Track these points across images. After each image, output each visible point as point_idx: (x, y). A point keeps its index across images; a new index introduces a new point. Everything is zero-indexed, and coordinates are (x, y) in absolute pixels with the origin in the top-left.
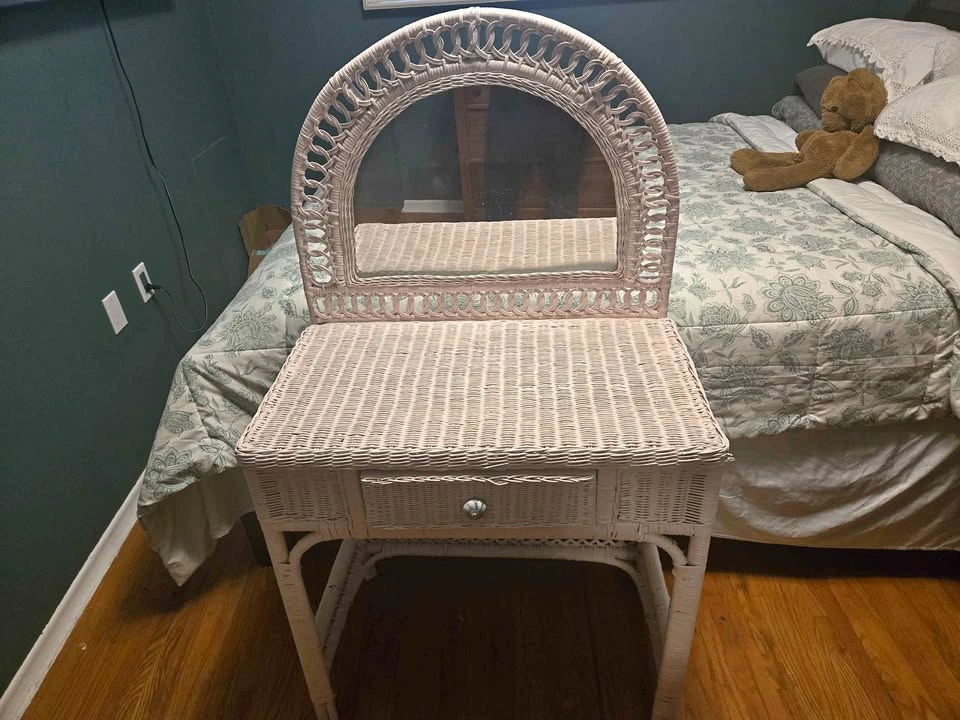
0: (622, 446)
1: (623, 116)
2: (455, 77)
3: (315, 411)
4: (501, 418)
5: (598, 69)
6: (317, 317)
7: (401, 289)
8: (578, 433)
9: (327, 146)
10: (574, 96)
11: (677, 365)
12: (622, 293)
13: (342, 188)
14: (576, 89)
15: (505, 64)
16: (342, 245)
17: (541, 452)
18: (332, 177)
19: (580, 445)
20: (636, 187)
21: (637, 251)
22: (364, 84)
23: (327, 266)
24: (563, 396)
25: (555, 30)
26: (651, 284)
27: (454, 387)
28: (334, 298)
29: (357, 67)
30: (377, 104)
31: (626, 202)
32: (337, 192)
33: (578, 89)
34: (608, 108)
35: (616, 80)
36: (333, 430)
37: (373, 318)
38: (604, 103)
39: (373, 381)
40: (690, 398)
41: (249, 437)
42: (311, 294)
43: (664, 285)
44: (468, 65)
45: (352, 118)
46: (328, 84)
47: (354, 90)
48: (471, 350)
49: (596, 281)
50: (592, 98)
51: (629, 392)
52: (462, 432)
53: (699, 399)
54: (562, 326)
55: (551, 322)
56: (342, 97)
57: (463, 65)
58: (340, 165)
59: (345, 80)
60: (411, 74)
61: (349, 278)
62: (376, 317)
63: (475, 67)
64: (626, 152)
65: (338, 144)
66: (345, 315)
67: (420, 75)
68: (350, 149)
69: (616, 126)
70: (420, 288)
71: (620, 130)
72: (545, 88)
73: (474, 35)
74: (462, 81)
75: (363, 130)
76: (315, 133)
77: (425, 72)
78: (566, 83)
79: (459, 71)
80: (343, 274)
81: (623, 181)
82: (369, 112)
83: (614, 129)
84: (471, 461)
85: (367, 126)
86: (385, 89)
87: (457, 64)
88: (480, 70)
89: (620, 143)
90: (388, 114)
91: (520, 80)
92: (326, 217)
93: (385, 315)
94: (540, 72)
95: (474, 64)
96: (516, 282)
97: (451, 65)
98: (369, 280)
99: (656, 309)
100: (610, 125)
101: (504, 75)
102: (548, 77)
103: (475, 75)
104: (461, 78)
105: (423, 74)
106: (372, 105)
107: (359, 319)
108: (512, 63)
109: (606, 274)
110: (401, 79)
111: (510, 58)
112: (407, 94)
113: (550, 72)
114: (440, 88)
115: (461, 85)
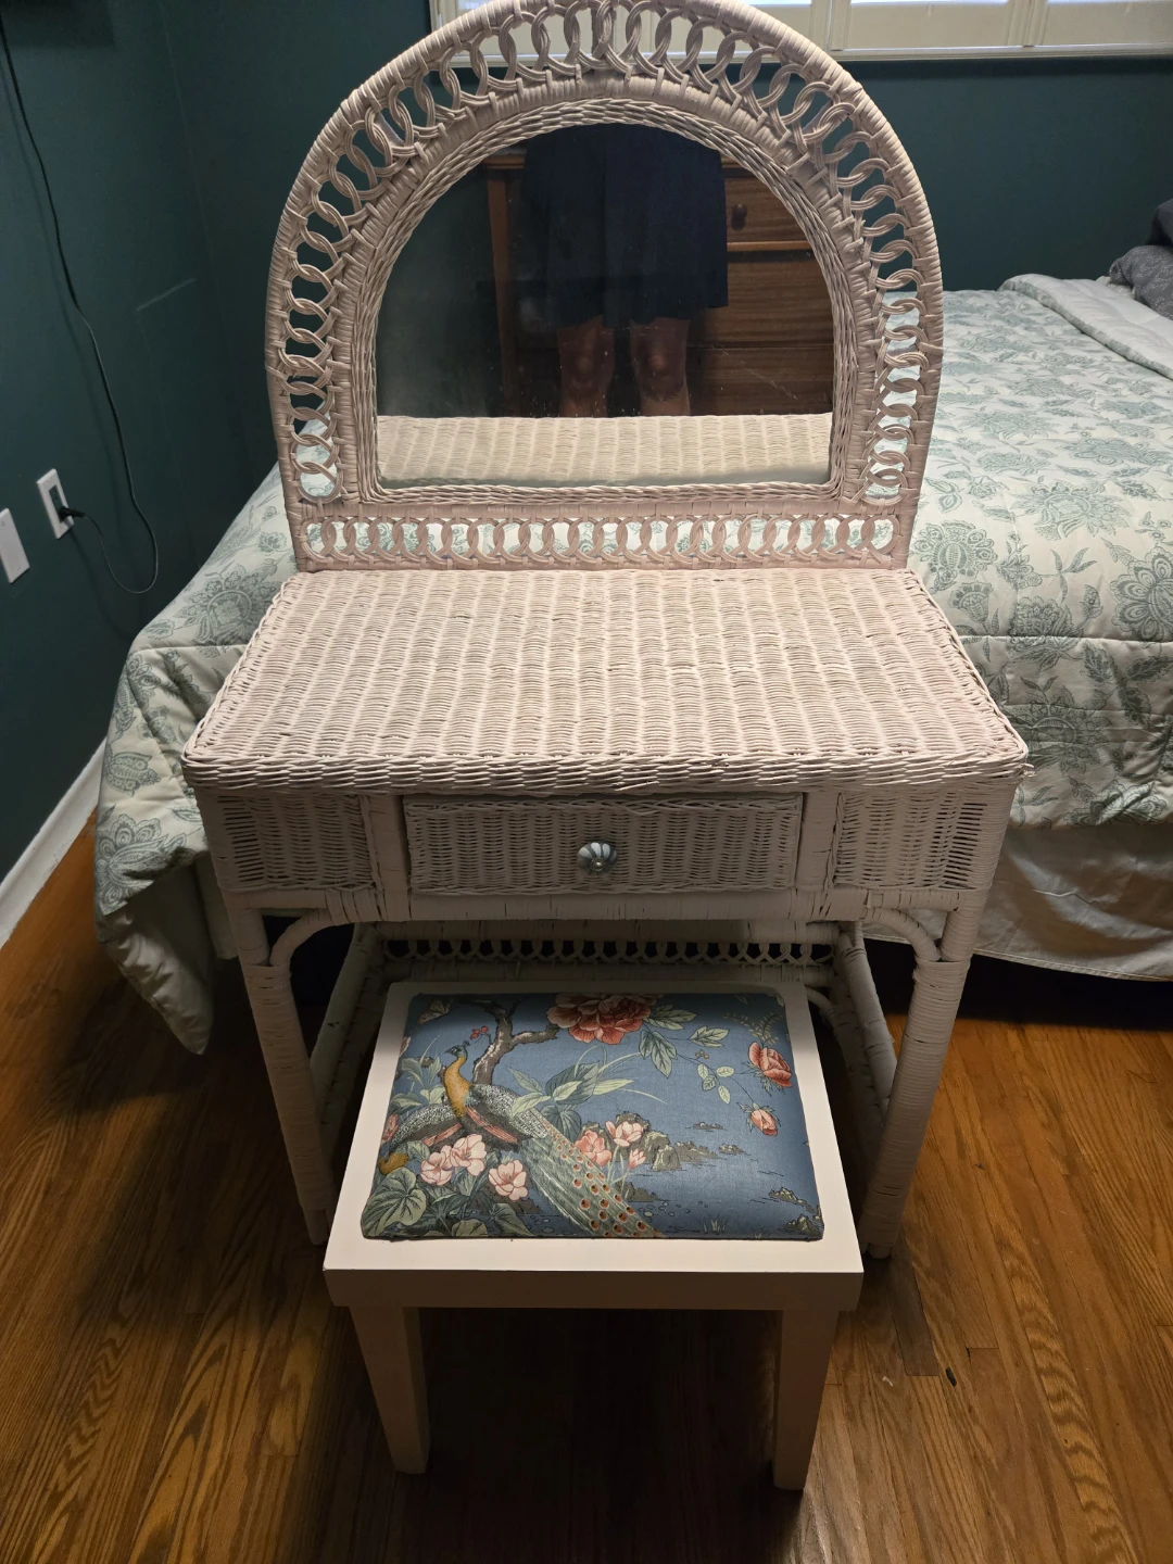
0: (850, 752)
1: (857, 193)
2: (567, 106)
3: (318, 700)
4: (642, 713)
5: (821, 99)
6: (308, 559)
7: (454, 511)
8: (774, 733)
9: (334, 233)
10: (775, 151)
11: (930, 636)
12: (832, 525)
13: (357, 317)
14: (779, 137)
15: (658, 85)
16: (355, 426)
17: (715, 763)
18: (340, 293)
19: (780, 751)
20: (872, 327)
21: (866, 447)
22: (404, 114)
23: (328, 464)
24: (743, 682)
25: (749, 23)
26: (886, 507)
27: (553, 666)
28: (339, 526)
29: (392, 81)
30: (426, 155)
31: (853, 354)
32: (348, 324)
33: (785, 136)
34: (833, 177)
35: (852, 123)
36: (352, 728)
37: (405, 564)
38: (827, 165)
39: (415, 658)
40: (957, 683)
41: (206, 738)
42: (297, 516)
43: (904, 511)
44: (592, 85)
45: (380, 180)
46: (338, 114)
47: (384, 127)
48: (579, 614)
49: (793, 501)
50: (806, 157)
51: (853, 676)
52: (576, 732)
53: (973, 684)
54: (732, 579)
55: (713, 573)
56: (363, 139)
57: (582, 82)
58: (354, 270)
59: (370, 105)
60: (489, 98)
61: (365, 488)
62: (411, 561)
63: (604, 88)
64: (859, 262)
65: (354, 230)
66: (356, 557)
67: (506, 100)
68: (375, 242)
69: (845, 212)
70: (489, 509)
71: (850, 219)
72: (727, 134)
73: (605, 24)
74: (580, 115)
75: (399, 205)
76: (313, 209)
77: (515, 95)
78: (763, 125)
79: (575, 95)
80: (355, 480)
81: (850, 316)
82: (411, 170)
83: (840, 217)
84: (596, 778)
85: (406, 197)
86: (441, 125)
87: (572, 81)
88: (612, 94)
89: (849, 244)
90: (444, 175)
91: (682, 116)
92: (327, 372)
93: (427, 558)
94: (719, 102)
95: (603, 82)
96: (655, 500)
97: (562, 83)
98: (401, 493)
99: (889, 554)
100: (834, 209)
101: (657, 106)
102: (733, 113)
103: (602, 104)
104: (578, 108)
105: (511, 98)
106: (418, 157)
107: (382, 564)
108: (670, 83)
109: (808, 489)
110: (472, 107)
111: (666, 73)
112: (480, 136)
113: (736, 102)
114: (537, 128)
115: (578, 123)
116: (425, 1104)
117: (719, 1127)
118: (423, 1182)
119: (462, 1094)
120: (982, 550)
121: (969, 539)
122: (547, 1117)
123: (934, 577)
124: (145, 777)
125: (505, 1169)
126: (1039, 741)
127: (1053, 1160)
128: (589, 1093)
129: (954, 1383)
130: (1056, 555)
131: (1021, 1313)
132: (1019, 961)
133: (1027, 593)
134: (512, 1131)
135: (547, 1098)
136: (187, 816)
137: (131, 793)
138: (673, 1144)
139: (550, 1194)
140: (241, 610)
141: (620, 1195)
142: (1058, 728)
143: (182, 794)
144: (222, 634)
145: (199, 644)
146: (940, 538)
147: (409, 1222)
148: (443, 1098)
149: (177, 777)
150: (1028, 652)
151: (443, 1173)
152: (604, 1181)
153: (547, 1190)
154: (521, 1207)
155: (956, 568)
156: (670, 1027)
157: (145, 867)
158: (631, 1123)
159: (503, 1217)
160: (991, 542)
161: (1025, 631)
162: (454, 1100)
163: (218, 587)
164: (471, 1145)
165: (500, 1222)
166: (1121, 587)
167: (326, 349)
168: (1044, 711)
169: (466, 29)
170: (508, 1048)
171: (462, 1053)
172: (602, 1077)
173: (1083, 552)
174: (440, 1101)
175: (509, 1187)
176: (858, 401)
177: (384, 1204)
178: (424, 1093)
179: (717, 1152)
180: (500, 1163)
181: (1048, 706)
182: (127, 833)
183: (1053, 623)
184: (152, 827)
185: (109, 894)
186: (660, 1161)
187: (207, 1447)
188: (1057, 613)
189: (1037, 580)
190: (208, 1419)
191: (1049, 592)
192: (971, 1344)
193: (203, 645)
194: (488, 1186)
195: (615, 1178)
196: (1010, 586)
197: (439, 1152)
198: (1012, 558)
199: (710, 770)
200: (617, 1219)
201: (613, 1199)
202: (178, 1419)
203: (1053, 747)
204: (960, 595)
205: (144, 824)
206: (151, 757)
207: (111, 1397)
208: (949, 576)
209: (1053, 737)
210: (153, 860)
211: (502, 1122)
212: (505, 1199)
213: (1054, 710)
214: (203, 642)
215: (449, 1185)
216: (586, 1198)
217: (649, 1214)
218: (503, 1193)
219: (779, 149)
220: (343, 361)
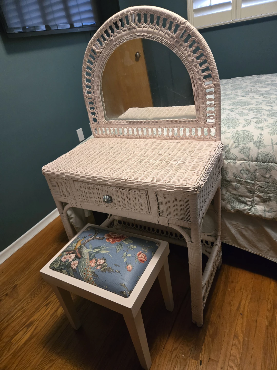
0: (155, 181)
1: (190, 46)
2: (126, 37)
3: (71, 161)
5: (177, 26)
6: (95, 135)
7: (119, 125)
8: (143, 175)
9: (91, 69)
12: (199, 129)
13: (96, 85)
15: (143, 29)
18: (93, 81)
19: (140, 179)
20: (199, 79)
21: (204, 109)
22: (98, 44)
24: (151, 164)
25: (158, 11)
26: (211, 125)
27: (118, 158)
29: (95, 38)
30: (103, 51)
32: (95, 87)
33: (170, 36)
34: (183, 43)
36: (71, 166)
37: (112, 137)
38: (182, 41)
40: (198, 168)
44: (130, 32)
45: (96, 57)
46: (88, 46)
47: (95, 47)
48: (135, 148)
49: (189, 123)
50: (176, 40)
51: (177, 165)
52: (106, 171)
53: (202, 169)
54: (174, 142)
56: (92, 50)
57: (128, 31)
58: (94, 76)
59: (93, 43)
60: (112, 38)
61: (103, 120)
62: (113, 136)
63: (132, 32)
64: (193, 63)
65: (94, 68)
66: (103, 135)
67: (115, 38)
68: (97, 70)
69: (188, 51)
70: (125, 125)
71: (190, 53)
72: (158, 37)
73: (130, 18)
74: (128, 38)
75: (100, 62)
76: (87, 65)
78: (166, 34)
79: (127, 34)
80: (101, 119)
81: (194, 77)
82: (101, 55)
83: (187, 53)
84: (104, 180)
85: (101, 60)
86: (105, 45)
87: (126, 31)
88: (134, 33)
89: (190, 59)
90: (107, 55)
91: (148, 35)
92: (93, 97)
93: (116, 136)
94: (156, 30)
95: (132, 30)
97: (124, 32)
99: (215, 137)
100: (185, 51)
101: (143, 34)
102: (159, 32)
103: (132, 35)
104: (128, 37)
107: (108, 137)
109: (192, 120)
110: (109, 40)
111: (144, 26)
112: (112, 46)
113: (159, 30)
114: (121, 42)
116: (72, 246)
117: (119, 266)
118: (61, 260)
119: (78, 246)
120: (249, 137)
121: (247, 135)
122: (89, 254)
123: (235, 144)
125: (75, 262)
126: (269, 194)
127: (265, 320)
128: (100, 252)
129: (201, 365)
130: (272, 140)
131: (230, 356)
132: (272, 260)
133: (262, 150)
134: (81, 255)
135: (92, 251)
138: (107, 267)
139: (80, 270)
141: (91, 274)
142: (274, 191)
146: (239, 134)
147: (56, 267)
148: (75, 246)
150: (262, 167)
151: (65, 259)
152: (90, 270)
153: (80, 268)
154: (74, 271)
155: (241, 142)
156: (126, 243)
158: (103, 260)
159: (71, 271)
161: (261, 161)
164: (73, 256)
167: (92, 92)
168: (269, 185)
170: (93, 239)
171: (84, 238)
172: (105, 250)
175: (74, 266)
176: (199, 98)
177: (53, 262)
178: (73, 243)
181: (271, 183)
183: (270, 159)
186: (103, 269)
187: (47, 309)
188: (271, 156)
189: (265, 147)
190: (50, 304)
191: (269, 150)
192: (212, 357)
194: (70, 264)
195: (93, 270)
196: (256, 148)
197: (67, 255)
198: (258, 140)
199: (124, 181)
201: (90, 274)
202: (46, 302)
203: (273, 196)
204: (242, 150)
207: (39, 294)
208: (239, 144)
209: (273, 193)
211: (81, 253)
212: (72, 268)
213: (272, 185)
215: (65, 262)
216: (85, 272)
217: (95, 280)
218: (72, 267)
219: (170, 39)
220: (95, 94)
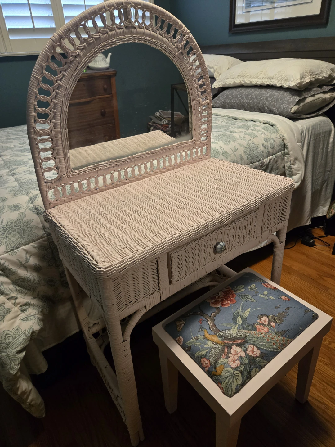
0: (265, 193)
2: (122, 37)
3: (117, 236)
4: (209, 203)
5: (182, 35)
8: (245, 195)
9: (51, 83)
10: (174, 49)
12: (194, 151)
13: (62, 112)
14: (174, 45)
15: (145, 31)
17: (242, 206)
18: (55, 104)
19: (252, 198)
20: (198, 95)
21: (200, 127)
23: (54, 167)
24: (218, 189)
26: (205, 143)
28: (60, 188)
29: (68, 30)
30: (81, 54)
31: (196, 103)
32: (59, 114)
34: (187, 55)
35: (189, 41)
36: (141, 238)
37: (84, 195)
38: (186, 52)
40: (260, 174)
42: (45, 189)
43: (208, 144)
44: (128, 31)
45: (66, 63)
48: (153, 190)
49: (186, 146)
52: (202, 213)
57: (125, 30)
58: (60, 95)
59: (62, 38)
60: (99, 35)
61: (69, 172)
62: (86, 194)
63: (131, 32)
64: (194, 78)
65: (59, 82)
66: (67, 198)
67: (104, 36)
68: (66, 84)
70: (109, 169)
72: (162, 45)
73: (130, 13)
74: (126, 40)
75: (73, 71)
76: (44, 75)
77: (107, 34)
78: (170, 42)
79: (124, 34)
80: (65, 170)
82: (77, 59)
83: (189, 66)
85: (75, 68)
86: (85, 44)
87: (122, 30)
88: (133, 33)
89: (191, 73)
90: (87, 60)
91: (151, 40)
92: (52, 133)
93: (91, 191)
94: (159, 36)
95: (130, 30)
96: (154, 154)
97: (119, 30)
98: (81, 171)
99: (207, 155)
100: (187, 64)
101: (144, 37)
102: (163, 39)
103: (131, 36)
104: (125, 38)
105: (106, 35)
106: (79, 54)
107: (76, 198)
108: (147, 30)
109: (188, 142)
110: (94, 38)
111: (146, 28)
112: (97, 47)
113: (163, 36)
114: (114, 44)
115: (125, 42)
116: (210, 349)
117: (280, 305)
118: (234, 368)
119: (217, 339)
124: (6, 312)
125: (250, 349)
128: (245, 317)
130: (231, 149)
134: (240, 339)
135: (238, 325)
136: (27, 319)
137: (2, 321)
138: (276, 316)
139: (265, 348)
140: (19, 233)
141: (279, 336)
143: (21, 312)
144: (15, 245)
145: (8, 252)
147: (240, 383)
148: (213, 343)
149: (16, 307)
151: (236, 362)
152: (273, 335)
153: (263, 347)
154: (262, 356)
156: (242, 291)
157: (23, 346)
158: (262, 317)
159: (260, 362)
160: (218, 149)
162: (217, 342)
163: (5, 229)
164: (235, 349)
165: (260, 364)
166: (245, 153)
167: (51, 125)
169: (91, 13)
170: (213, 320)
171: (203, 329)
172: (243, 312)
173: (235, 147)
174: (213, 345)
175: (255, 353)
177: (230, 383)
178: (206, 346)
179: (286, 311)
180: (247, 349)
182: (9, 337)
184: (17, 329)
185: (13, 365)
186: (278, 322)
193: (9, 252)
194: (250, 356)
197: (229, 357)
198: (223, 152)
199: (242, 209)
200: (283, 342)
201: (279, 338)
205: (14, 330)
206: (4, 303)
210: (25, 342)
211: (235, 338)
212: (257, 357)
214: (9, 251)
215: (241, 364)
216: (273, 342)
217: (288, 336)
218: (255, 356)
219: (174, 48)
220: (58, 128)
